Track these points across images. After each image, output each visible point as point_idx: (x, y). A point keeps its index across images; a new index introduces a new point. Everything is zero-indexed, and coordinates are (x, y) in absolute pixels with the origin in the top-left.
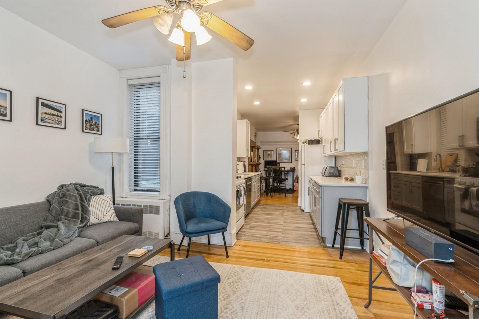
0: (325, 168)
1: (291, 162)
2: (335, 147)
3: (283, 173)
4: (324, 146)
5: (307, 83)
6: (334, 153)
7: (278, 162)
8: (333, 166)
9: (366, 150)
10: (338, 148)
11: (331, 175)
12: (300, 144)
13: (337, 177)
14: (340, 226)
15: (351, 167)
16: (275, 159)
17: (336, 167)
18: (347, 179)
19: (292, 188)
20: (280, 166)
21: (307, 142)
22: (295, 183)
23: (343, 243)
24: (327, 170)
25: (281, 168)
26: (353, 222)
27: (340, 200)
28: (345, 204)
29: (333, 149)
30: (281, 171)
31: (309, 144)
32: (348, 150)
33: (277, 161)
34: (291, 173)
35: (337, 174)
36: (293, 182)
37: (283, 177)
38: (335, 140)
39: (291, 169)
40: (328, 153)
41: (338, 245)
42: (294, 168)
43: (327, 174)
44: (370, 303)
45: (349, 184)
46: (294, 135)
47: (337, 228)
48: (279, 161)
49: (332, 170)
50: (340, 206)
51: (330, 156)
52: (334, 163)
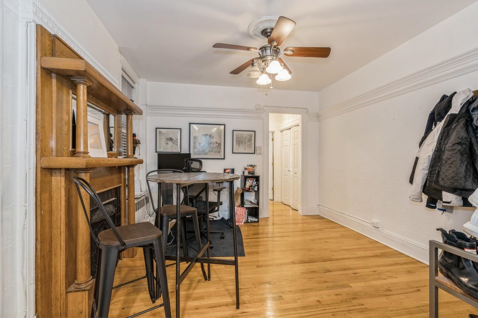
1: (223, 157)
7: (192, 157)
16: (185, 151)
33: (189, 155)
48: (195, 154)
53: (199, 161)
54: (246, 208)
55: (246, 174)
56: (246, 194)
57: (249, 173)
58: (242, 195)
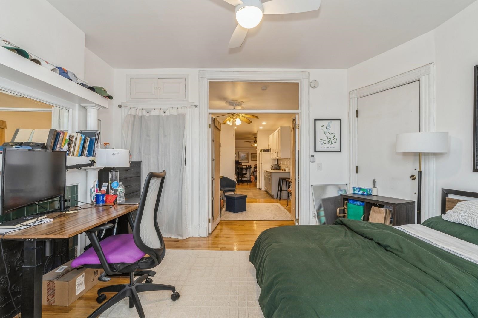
0: (272, 166)
1: (248, 162)
2: (277, 155)
3: (244, 169)
4: (272, 154)
5: (264, 123)
6: (277, 158)
7: (239, 162)
8: (277, 164)
9: (290, 157)
10: (279, 156)
11: (275, 169)
12: (258, 151)
13: (278, 170)
14: (279, 190)
15: (285, 165)
16: (237, 160)
17: (278, 165)
18: (283, 170)
19: (249, 180)
20: (242, 164)
21: (262, 151)
22: (251, 176)
23: (280, 197)
24: (274, 166)
25: (243, 166)
26: (284, 188)
27: (279, 178)
28: (281, 179)
29: (276, 156)
30: (243, 168)
31: (264, 152)
32: (283, 157)
34: (248, 170)
35: (278, 169)
36: (250, 176)
37: (244, 172)
38: (277, 152)
39: (249, 166)
40: (274, 157)
41: (279, 198)
42: (251, 166)
43: (273, 169)
44: (288, 205)
45: (284, 172)
46: (252, 144)
47: (278, 190)
49: (276, 166)
50: (279, 180)
51: (274, 159)
52: (277, 162)
53: (241, 163)
54: (255, 177)
55: (255, 167)
56: (255, 173)
57: (256, 166)
58: (254, 173)
